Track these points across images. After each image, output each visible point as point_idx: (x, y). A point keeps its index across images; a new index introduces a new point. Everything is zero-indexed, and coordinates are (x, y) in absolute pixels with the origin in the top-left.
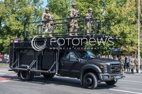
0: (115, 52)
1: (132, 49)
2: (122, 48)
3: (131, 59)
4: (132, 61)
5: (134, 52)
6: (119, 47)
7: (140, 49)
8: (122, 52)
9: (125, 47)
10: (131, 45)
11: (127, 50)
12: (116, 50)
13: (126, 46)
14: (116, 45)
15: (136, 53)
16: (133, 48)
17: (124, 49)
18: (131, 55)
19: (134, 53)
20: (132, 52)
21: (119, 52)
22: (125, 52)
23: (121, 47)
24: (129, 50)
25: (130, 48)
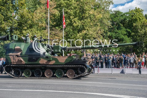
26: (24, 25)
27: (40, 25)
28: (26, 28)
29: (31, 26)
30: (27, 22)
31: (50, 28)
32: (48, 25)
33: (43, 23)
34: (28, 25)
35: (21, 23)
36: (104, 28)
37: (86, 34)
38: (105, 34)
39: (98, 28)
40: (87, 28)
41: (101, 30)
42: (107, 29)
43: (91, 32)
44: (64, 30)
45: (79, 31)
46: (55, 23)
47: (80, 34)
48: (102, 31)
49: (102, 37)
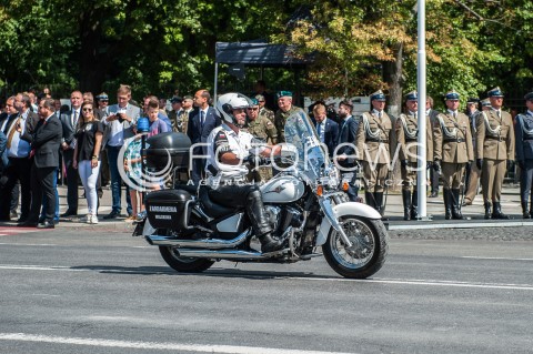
0: (250, 65)
1: (372, 41)
2: (296, 35)
3: (366, 116)
4: (378, 133)
5: (385, 63)
6: (277, 32)
7: (430, 43)
8: (298, 68)
9: (324, 29)
10: (361, 13)
11: (339, 54)
12: (256, 50)
13: (332, 24)
14: (254, 15)
15: (401, 75)
16: (382, 32)
17: (315, 44)
18: (369, 90)
19: (387, 69)
20: (370, 69)
21: (277, 66)
22: (318, 68)
23: (293, 27)
24: (348, 52)
25: (356, 32)
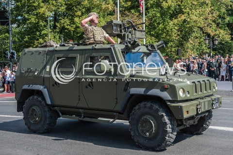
26: (76, 8)
27: (104, 7)
28: (79, 13)
29: (88, 11)
30: (82, 3)
31: (120, 11)
32: (117, 7)
33: (108, 4)
34: (83, 8)
35: (71, 4)
36: (219, 10)
37: (185, 21)
38: (220, 21)
39: (208, 10)
40: (188, 10)
41: (212, 14)
42: (223, 10)
43: (194, 18)
44: (146, 15)
45: (174, 16)
46: (129, 3)
47: (175, 21)
48: (216, 14)
49: (214, 26)
